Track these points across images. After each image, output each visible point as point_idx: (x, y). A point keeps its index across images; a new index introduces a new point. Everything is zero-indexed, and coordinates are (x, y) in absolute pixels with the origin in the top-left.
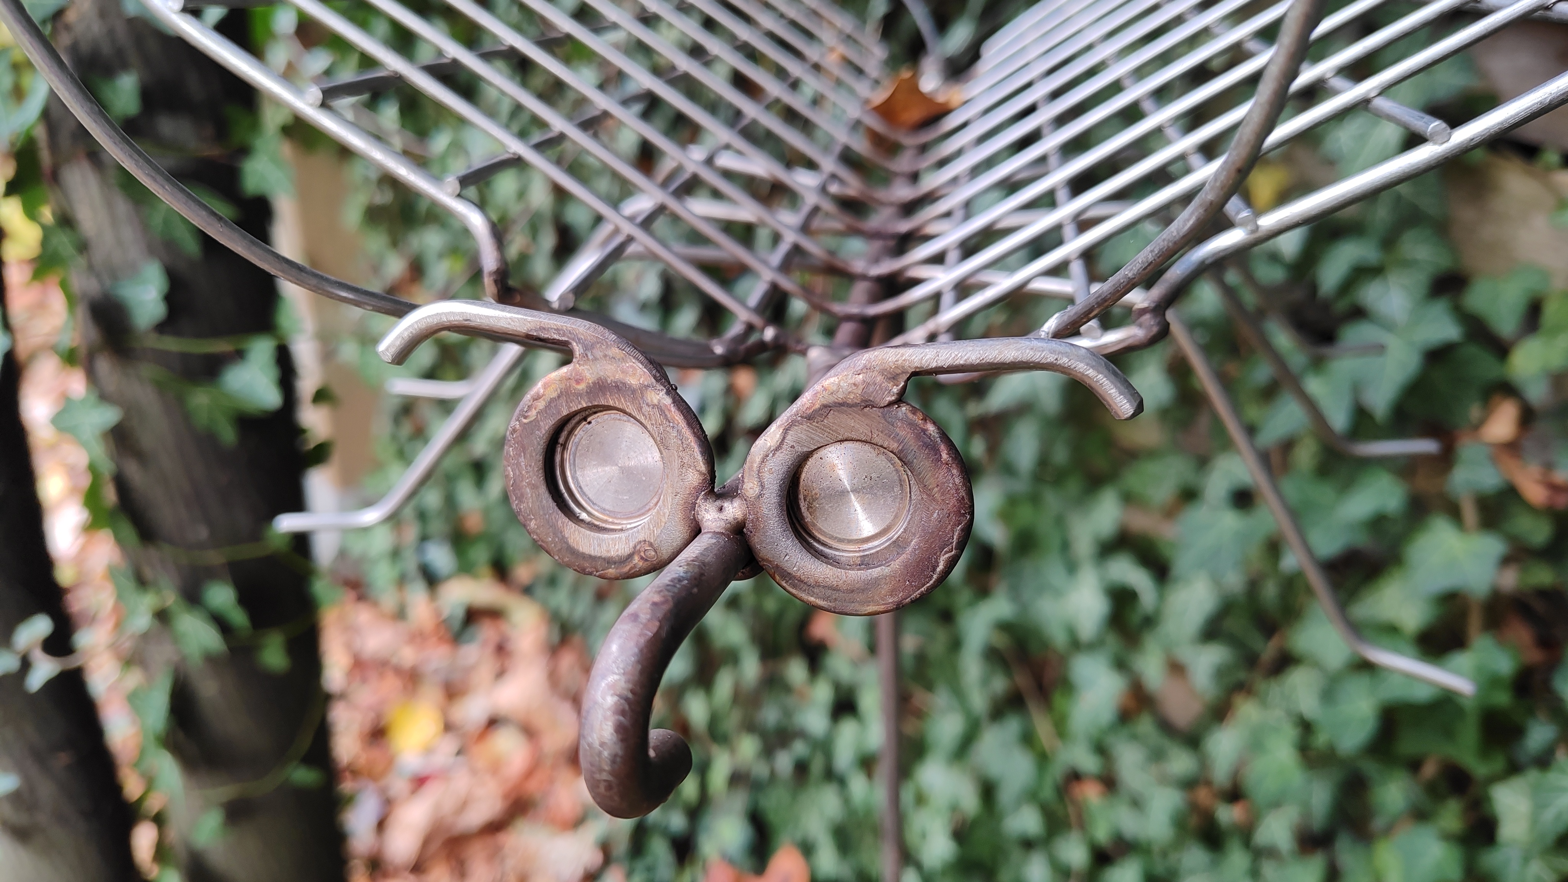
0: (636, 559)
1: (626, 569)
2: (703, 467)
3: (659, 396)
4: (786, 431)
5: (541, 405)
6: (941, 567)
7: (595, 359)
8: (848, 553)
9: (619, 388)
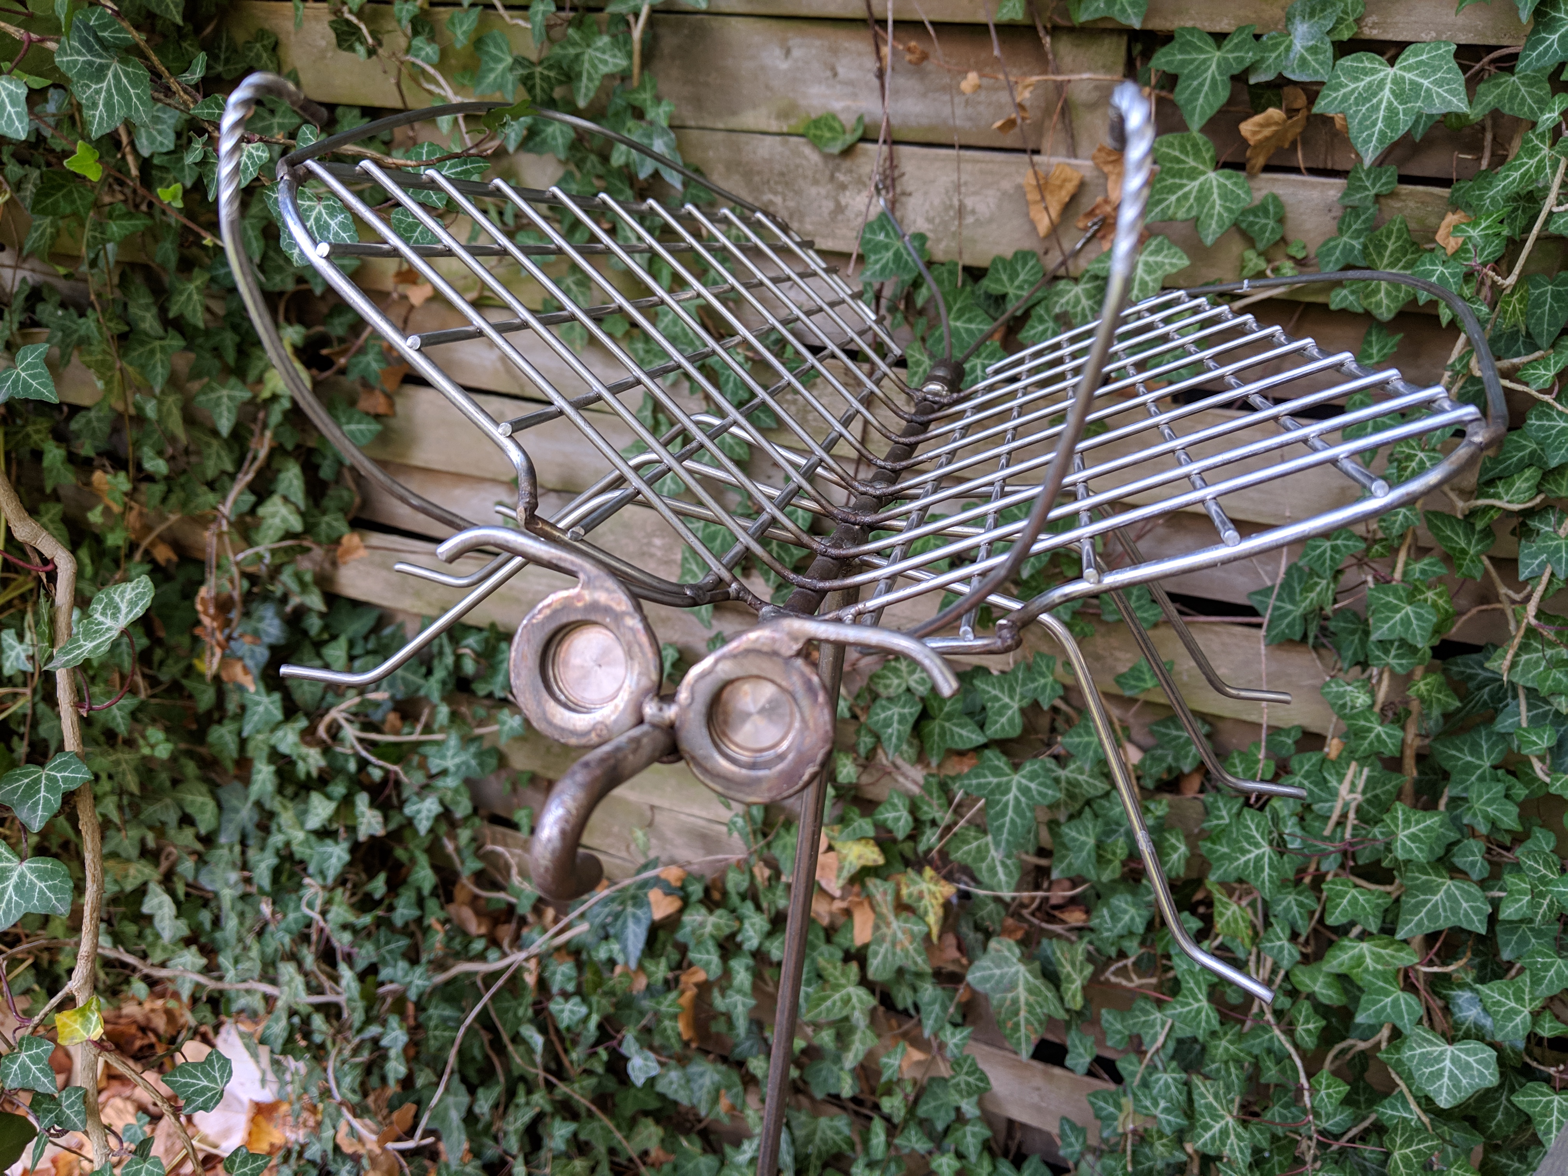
0: (593, 735)
1: (583, 741)
2: (654, 677)
3: (634, 622)
4: (717, 662)
5: (548, 612)
6: (806, 777)
7: (595, 588)
8: (744, 756)
9: (607, 610)
